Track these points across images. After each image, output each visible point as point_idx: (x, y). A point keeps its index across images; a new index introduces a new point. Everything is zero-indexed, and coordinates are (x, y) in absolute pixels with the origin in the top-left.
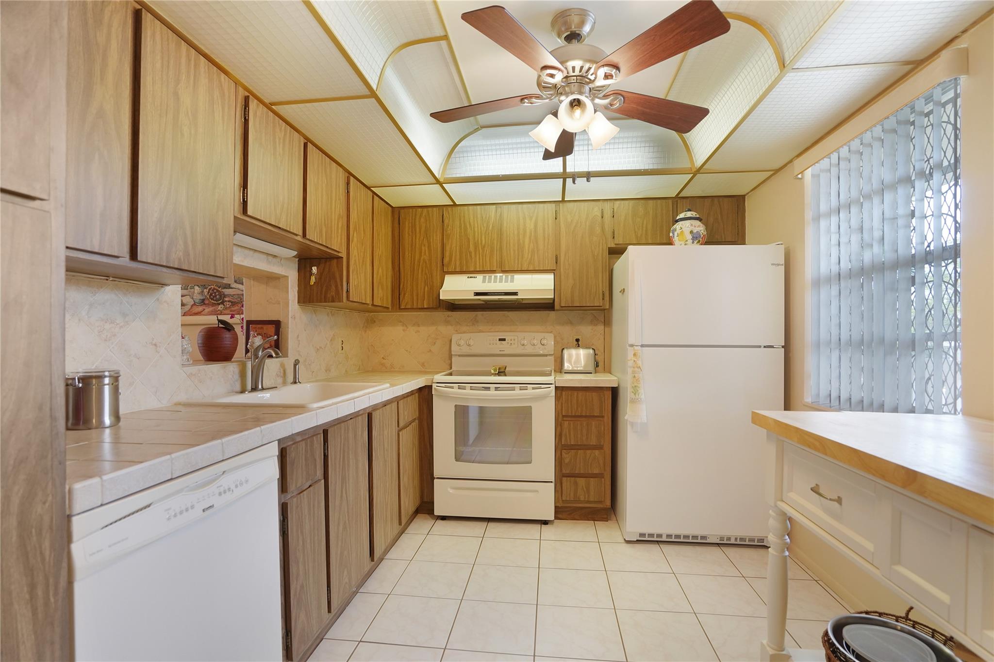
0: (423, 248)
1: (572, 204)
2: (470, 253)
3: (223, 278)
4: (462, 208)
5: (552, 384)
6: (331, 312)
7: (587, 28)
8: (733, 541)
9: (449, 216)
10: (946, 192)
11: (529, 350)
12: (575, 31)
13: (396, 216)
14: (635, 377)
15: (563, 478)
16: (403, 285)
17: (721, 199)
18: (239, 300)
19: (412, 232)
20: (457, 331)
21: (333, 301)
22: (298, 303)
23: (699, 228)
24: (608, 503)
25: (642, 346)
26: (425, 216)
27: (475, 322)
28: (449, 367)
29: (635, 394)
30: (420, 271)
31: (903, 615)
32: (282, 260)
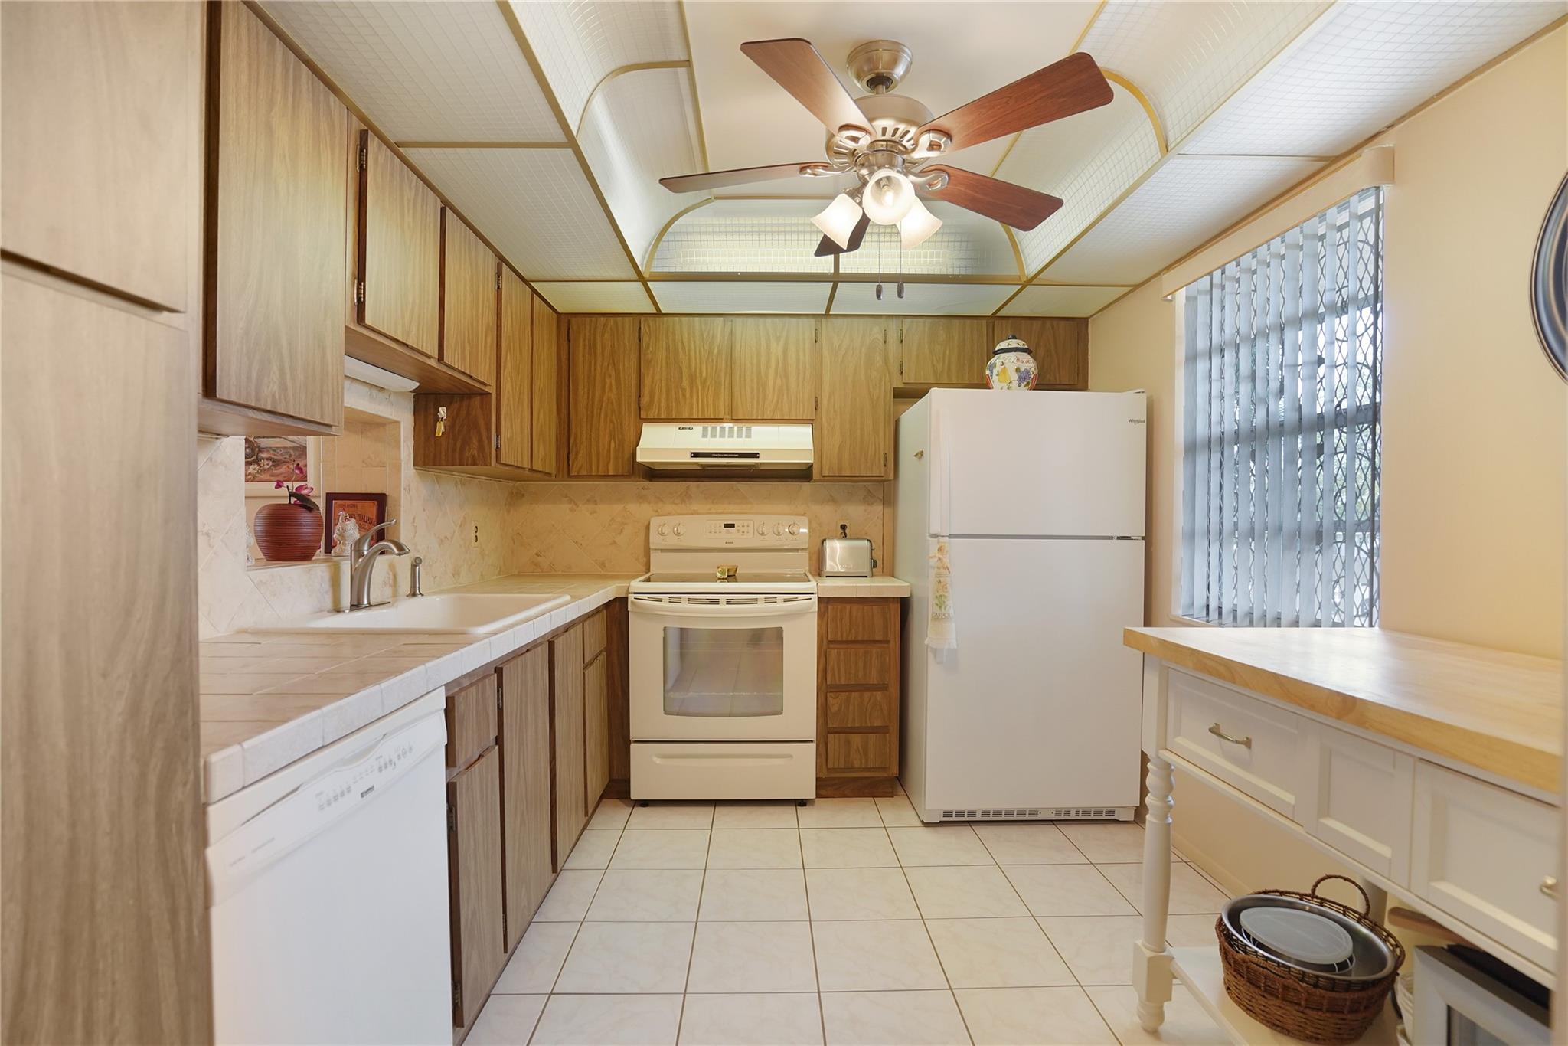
0: (608, 380)
1: (840, 321)
2: (683, 390)
3: (330, 426)
4: (670, 319)
5: (813, 594)
6: (461, 481)
7: (899, 71)
8: (1073, 816)
9: (650, 330)
10: (1362, 335)
11: (771, 541)
12: (883, 73)
13: (564, 329)
14: (940, 582)
15: (829, 735)
16: (575, 439)
17: (1055, 322)
18: (287, 456)
19: (590, 355)
20: (657, 511)
21: (474, 464)
22: (414, 465)
23: (1028, 363)
24: (895, 770)
25: (951, 536)
26: (611, 329)
27: (686, 498)
28: (644, 569)
29: (940, 607)
30: (602, 416)
31: (1309, 892)
32: (392, 396)
